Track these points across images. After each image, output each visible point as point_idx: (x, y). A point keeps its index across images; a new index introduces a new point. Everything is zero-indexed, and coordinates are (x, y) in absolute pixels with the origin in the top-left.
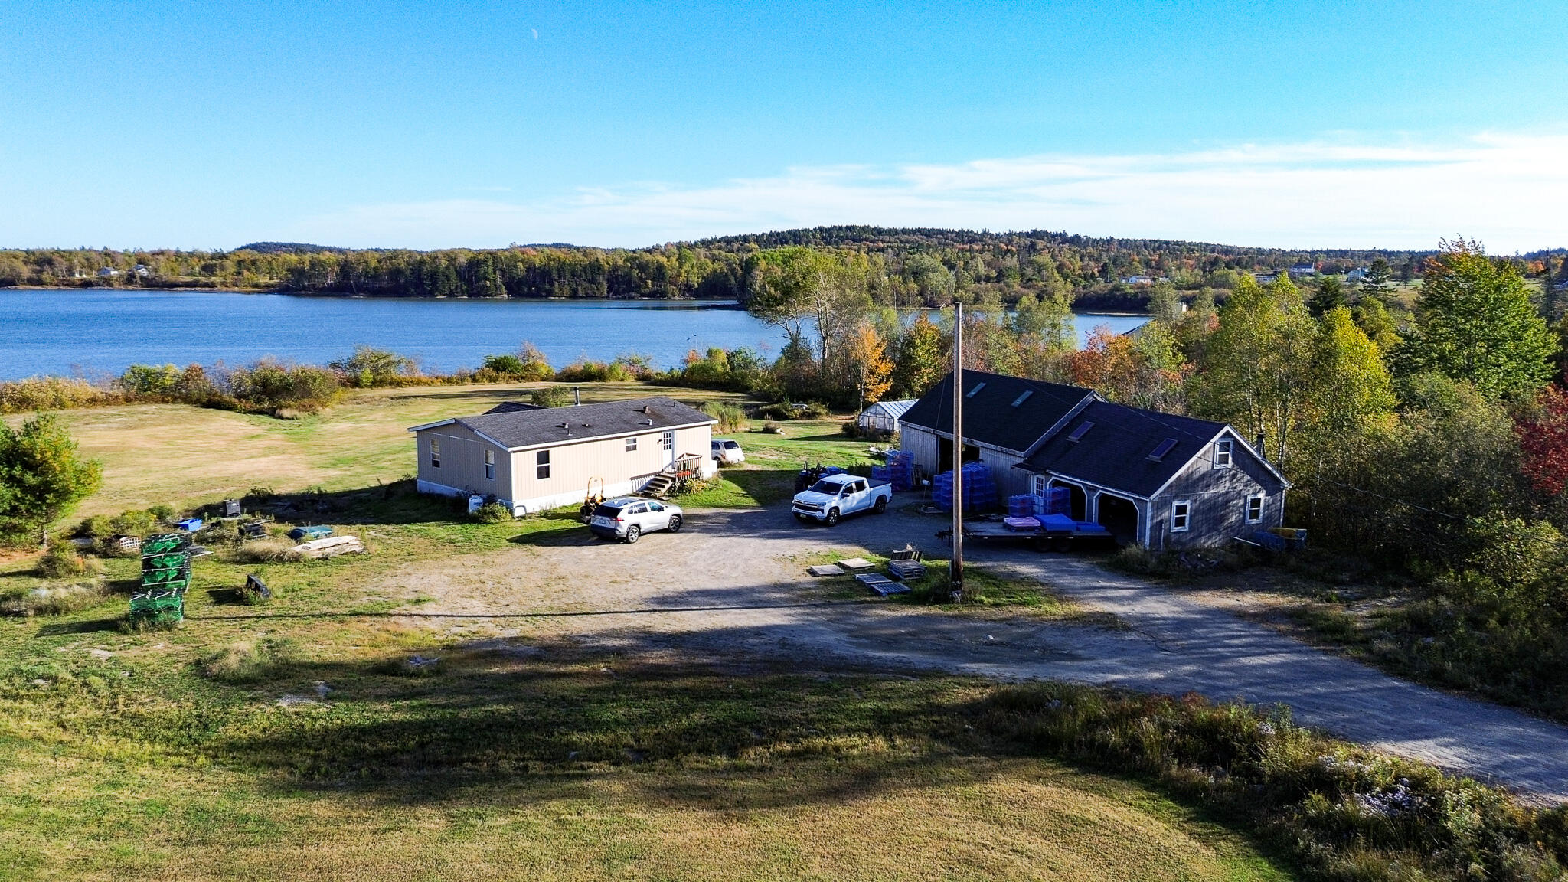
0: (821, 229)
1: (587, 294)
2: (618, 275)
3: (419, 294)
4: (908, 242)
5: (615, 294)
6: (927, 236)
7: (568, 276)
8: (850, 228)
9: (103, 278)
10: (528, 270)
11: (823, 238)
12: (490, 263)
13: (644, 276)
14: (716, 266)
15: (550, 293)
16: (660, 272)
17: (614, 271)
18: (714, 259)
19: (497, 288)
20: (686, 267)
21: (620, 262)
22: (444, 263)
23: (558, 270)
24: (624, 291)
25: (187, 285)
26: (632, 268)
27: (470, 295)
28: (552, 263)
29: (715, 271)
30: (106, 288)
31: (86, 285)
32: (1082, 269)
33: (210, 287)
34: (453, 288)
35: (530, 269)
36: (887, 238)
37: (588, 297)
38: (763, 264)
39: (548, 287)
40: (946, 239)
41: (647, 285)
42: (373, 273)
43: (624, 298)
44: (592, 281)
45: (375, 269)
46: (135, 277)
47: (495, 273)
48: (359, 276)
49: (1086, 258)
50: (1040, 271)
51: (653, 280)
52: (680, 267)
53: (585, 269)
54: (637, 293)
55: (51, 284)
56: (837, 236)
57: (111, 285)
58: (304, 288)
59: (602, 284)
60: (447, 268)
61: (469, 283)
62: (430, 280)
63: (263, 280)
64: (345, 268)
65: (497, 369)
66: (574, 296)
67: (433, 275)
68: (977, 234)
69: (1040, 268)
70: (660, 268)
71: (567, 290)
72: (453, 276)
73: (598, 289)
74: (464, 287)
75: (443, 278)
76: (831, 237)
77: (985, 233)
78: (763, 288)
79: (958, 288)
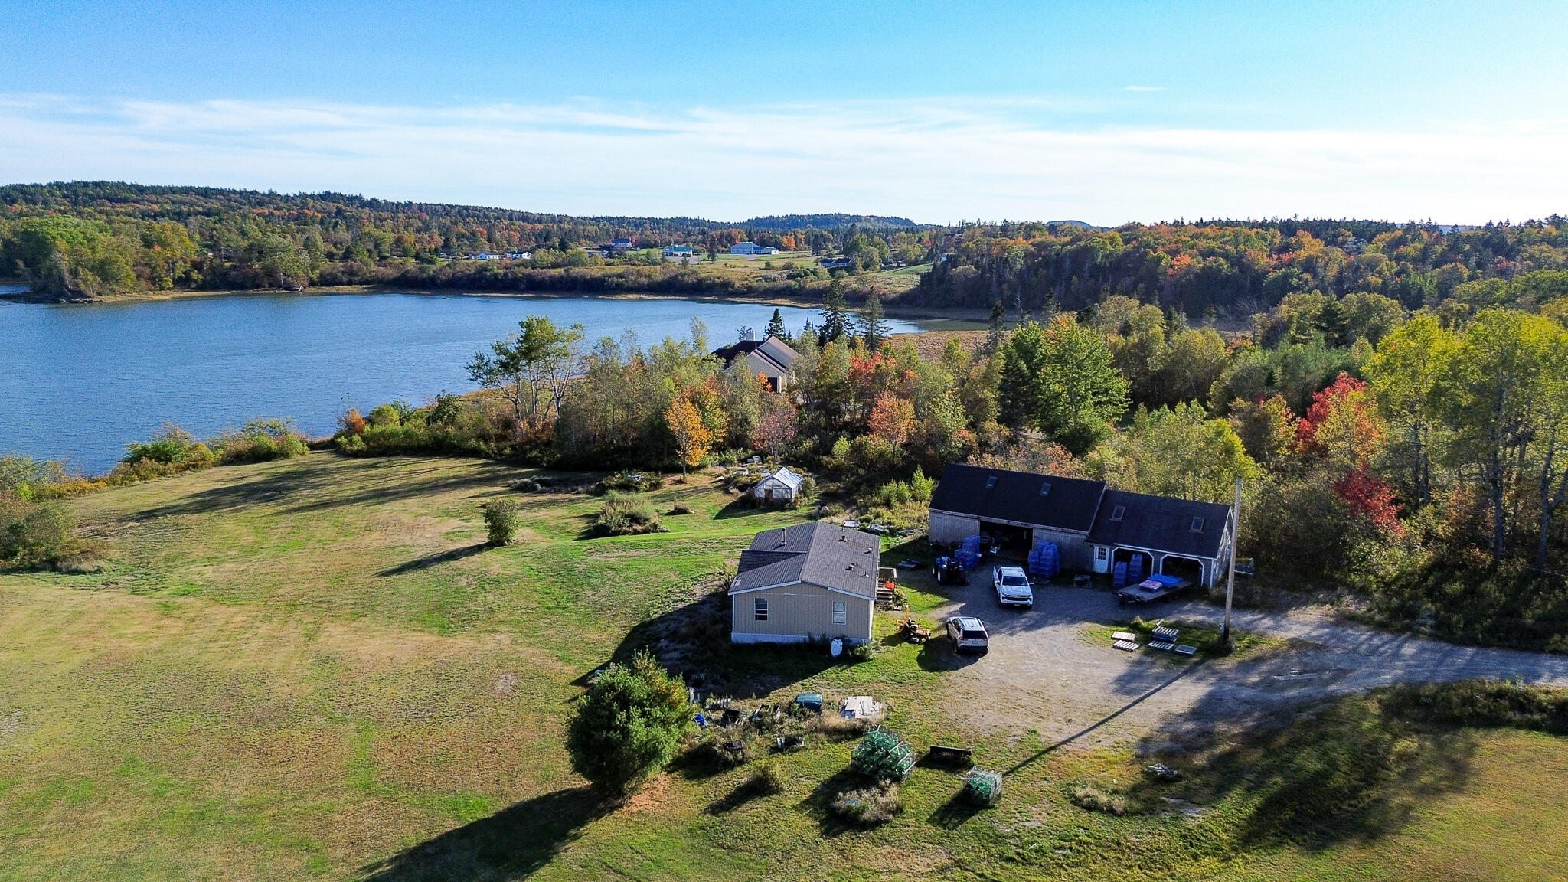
0: (59, 186)
4: (183, 203)
8: (97, 184)
11: (65, 196)
32: (418, 243)
36: (154, 197)
38: (62, 245)
40: (230, 200)
50: (378, 245)
56: (85, 194)
65: (159, 460)
68: (264, 195)
69: (378, 242)
76: (77, 196)
77: (272, 195)
78: (74, 273)
79: (313, 269)
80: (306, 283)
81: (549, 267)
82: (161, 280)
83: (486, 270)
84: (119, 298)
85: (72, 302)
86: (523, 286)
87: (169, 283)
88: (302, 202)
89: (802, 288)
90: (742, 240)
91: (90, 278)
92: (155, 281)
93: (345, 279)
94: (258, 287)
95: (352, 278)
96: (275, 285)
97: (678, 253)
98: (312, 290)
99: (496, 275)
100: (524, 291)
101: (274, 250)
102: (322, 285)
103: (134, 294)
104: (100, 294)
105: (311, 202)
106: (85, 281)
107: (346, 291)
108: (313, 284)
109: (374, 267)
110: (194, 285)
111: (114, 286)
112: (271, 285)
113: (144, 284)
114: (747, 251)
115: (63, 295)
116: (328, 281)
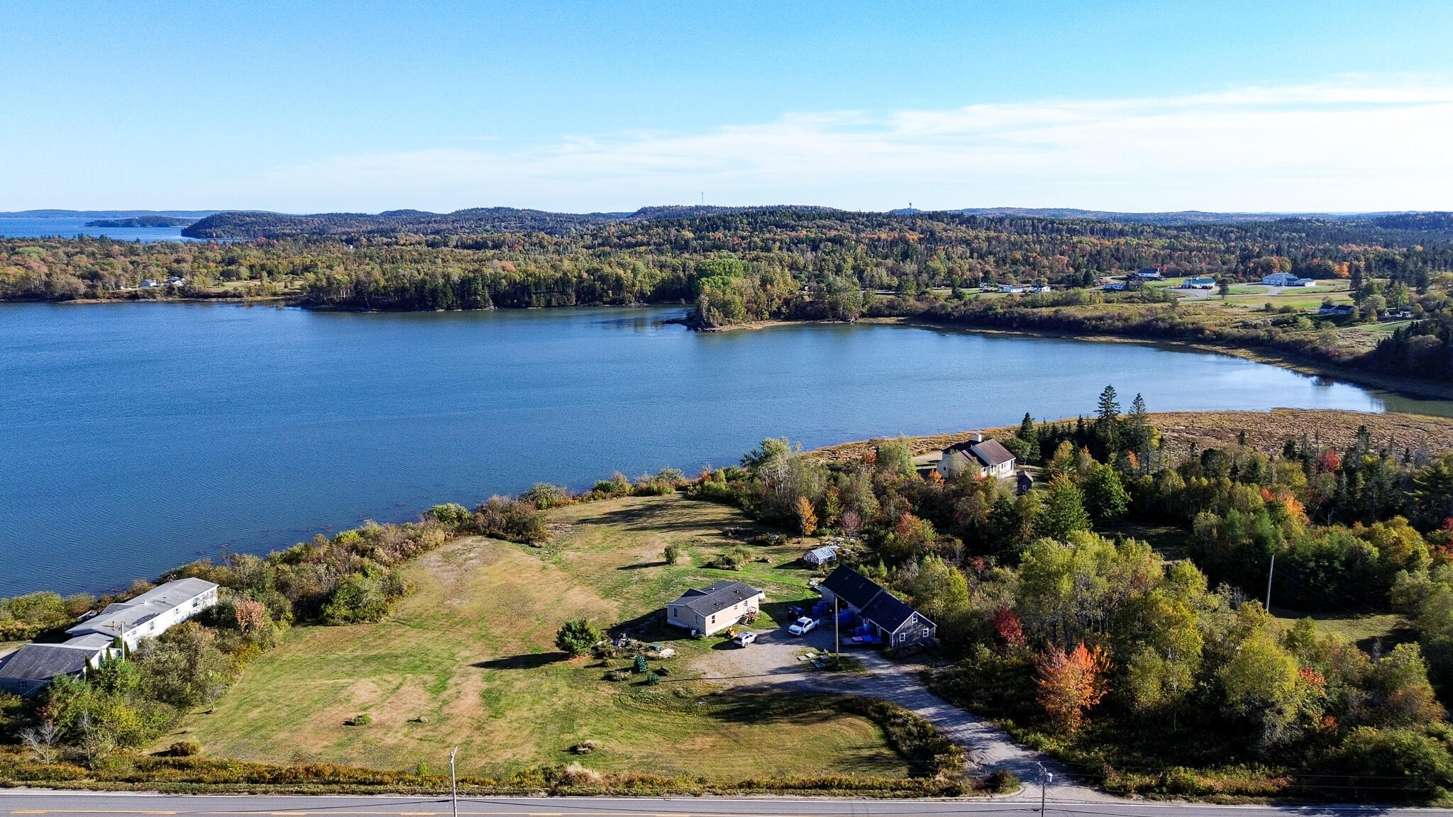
1: (559, 304)
2: (583, 287)
3: (421, 309)
4: (824, 227)
5: (582, 303)
6: (841, 220)
7: (544, 289)
9: (147, 291)
10: (510, 284)
12: (480, 281)
13: (605, 287)
14: (664, 275)
15: (529, 304)
16: (618, 284)
17: (580, 282)
18: (662, 266)
19: (486, 301)
20: (639, 278)
21: (585, 275)
22: (441, 281)
23: (535, 284)
24: (589, 301)
25: (218, 295)
26: (594, 280)
27: (463, 308)
28: (530, 278)
29: (663, 279)
30: (151, 300)
31: (133, 297)
32: (970, 270)
33: (238, 297)
34: (450, 303)
35: (512, 283)
37: (561, 306)
39: (527, 299)
40: (858, 223)
41: (607, 293)
42: (383, 291)
43: (590, 306)
44: (563, 292)
45: (384, 287)
46: (174, 289)
47: (483, 289)
48: (370, 294)
49: (975, 255)
50: (934, 275)
51: (613, 289)
52: (635, 277)
53: (556, 282)
54: (600, 301)
55: (104, 297)
56: (762, 221)
57: (154, 297)
58: (324, 302)
59: (571, 295)
60: (445, 286)
61: (462, 298)
62: (432, 297)
63: (279, 286)
64: (358, 287)
66: (549, 305)
67: (434, 291)
69: (935, 273)
70: (618, 279)
71: (543, 300)
72: (450, 294)
73: (568, 299)
74: (459, 302)
75: (441, 295)
76: (757, 223)
78: (709, 310)
79: (866, 304)
80: (858, 315)
81: (1048, 306)
82: (762, 313)
83: (991, 309)
84: (734, 327)
85: (704, 331)
86: (1015, 325)
87: (767, 315)
88: (912, 223)
89: (1272, 338)
90: (1282, 269)
91: (717, 314)
92: (758, 315)
93: (887, 312)
94: (824, 318)
95: (891, 310)
96: (837, 317)
97: (1198, 286)
98: (861, 320)
99: (996, 314)
100: (1016, 329)
101: (839, 290)
102: (869, 317)
103: (743, 324)
104: (721, 325)
105: (919, 222)
106: (713, 316)
107: (884, 322)
108: (863, 315)
109: (912, 301)
110: (783, 317)
111: (731, 319)
112: (833, 317)
113: (750, 315)
114: (1278, 282)
115: (700, 325)
116: (874, 313)
